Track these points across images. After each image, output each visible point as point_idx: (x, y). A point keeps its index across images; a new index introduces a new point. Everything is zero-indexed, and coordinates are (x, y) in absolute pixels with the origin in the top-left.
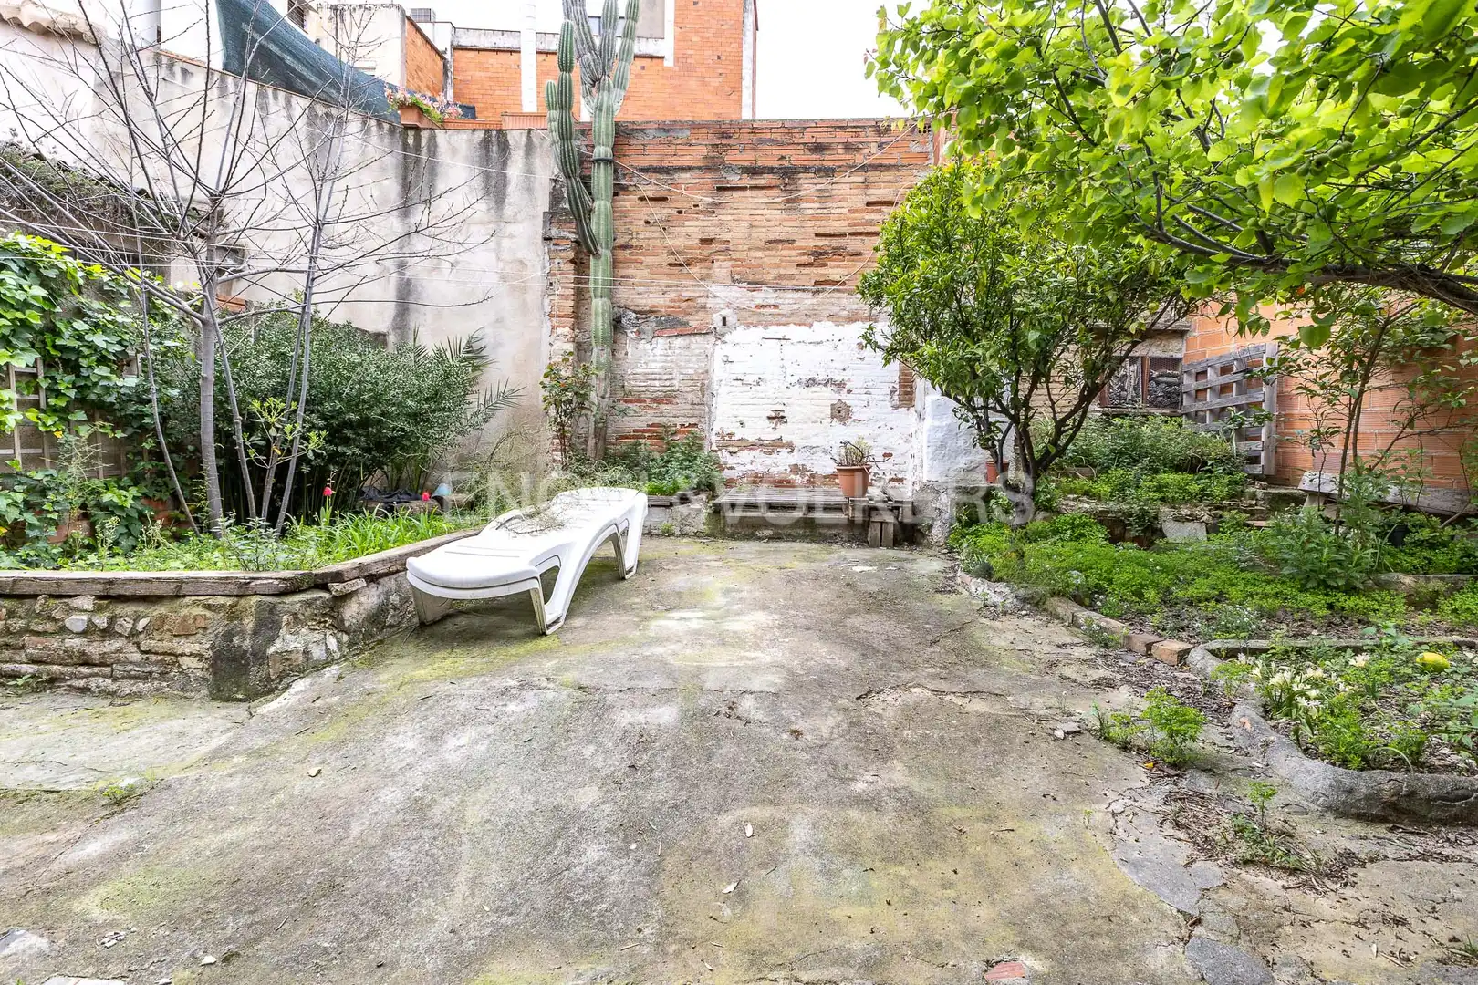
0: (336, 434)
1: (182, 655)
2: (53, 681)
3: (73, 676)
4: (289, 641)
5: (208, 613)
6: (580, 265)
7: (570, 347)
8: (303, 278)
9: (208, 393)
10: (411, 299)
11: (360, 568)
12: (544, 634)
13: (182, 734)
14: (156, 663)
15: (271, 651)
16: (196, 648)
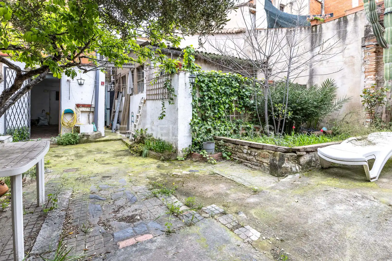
0: (295, 112)
1: (264, 162)
2: (242, 162)
3: (245, 162)
4: (287, 165)
5: (269, 154)
6: (378, 52)
7: (374, 82)
8: (287, 73)
9: (266, 103)
10: (314, 74)
11: (304, 149)
12: (369, 181)
13: (265, 181)
14: (259, 163)
15: (283, 166)
16: (267, 161)
